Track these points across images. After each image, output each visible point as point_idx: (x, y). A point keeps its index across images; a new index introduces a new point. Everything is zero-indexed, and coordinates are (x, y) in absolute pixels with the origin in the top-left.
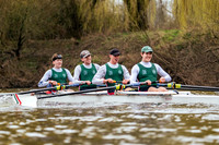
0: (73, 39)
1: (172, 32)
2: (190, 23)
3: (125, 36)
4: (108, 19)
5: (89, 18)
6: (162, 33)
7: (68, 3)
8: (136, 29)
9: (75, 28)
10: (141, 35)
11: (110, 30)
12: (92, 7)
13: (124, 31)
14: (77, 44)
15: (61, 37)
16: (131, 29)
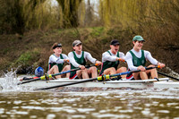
0: (17, 35)
1: (98, 29)
2: (113, 21)
3: (60, 32)
4: (46, 18)
5: (31, 17)
6: (90, 30)
7: (13, 5)
8: (69, 27)
9: (19, 25)
10: (73, 31)
11: (47, 27)
12: (33, 8)
13: (59, 28)
14: (21, 38)
15: (8, 33)
16: (65, 26)
